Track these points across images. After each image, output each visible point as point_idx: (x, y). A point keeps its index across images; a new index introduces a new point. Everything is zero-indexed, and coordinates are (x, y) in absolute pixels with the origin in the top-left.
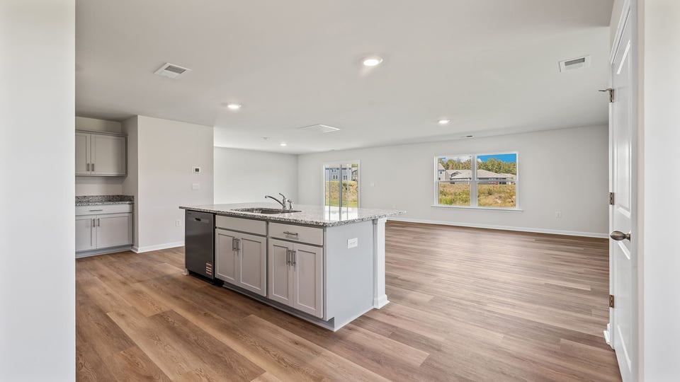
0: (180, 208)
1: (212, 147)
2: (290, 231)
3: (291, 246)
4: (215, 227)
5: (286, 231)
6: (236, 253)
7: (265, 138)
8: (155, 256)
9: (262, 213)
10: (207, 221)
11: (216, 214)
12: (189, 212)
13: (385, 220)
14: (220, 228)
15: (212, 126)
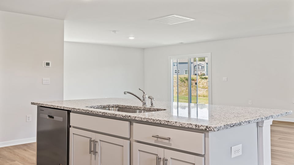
0: (33, 103)
1: (63, 41)
2: (160, 135)
3: (161, 152)
4: (69, 127)
5: (155, 134)
6: (93, 156)
7: (114, 31)
8: (5, 153)
9: (118, 110)
10: (61, 119)
11: (70, 111)
12: (41, 108)
13: (270, 122)
14: (74, 127)
15: (63, 20)
